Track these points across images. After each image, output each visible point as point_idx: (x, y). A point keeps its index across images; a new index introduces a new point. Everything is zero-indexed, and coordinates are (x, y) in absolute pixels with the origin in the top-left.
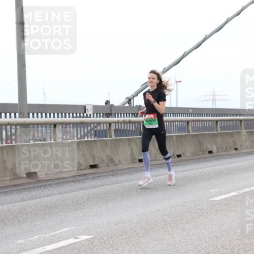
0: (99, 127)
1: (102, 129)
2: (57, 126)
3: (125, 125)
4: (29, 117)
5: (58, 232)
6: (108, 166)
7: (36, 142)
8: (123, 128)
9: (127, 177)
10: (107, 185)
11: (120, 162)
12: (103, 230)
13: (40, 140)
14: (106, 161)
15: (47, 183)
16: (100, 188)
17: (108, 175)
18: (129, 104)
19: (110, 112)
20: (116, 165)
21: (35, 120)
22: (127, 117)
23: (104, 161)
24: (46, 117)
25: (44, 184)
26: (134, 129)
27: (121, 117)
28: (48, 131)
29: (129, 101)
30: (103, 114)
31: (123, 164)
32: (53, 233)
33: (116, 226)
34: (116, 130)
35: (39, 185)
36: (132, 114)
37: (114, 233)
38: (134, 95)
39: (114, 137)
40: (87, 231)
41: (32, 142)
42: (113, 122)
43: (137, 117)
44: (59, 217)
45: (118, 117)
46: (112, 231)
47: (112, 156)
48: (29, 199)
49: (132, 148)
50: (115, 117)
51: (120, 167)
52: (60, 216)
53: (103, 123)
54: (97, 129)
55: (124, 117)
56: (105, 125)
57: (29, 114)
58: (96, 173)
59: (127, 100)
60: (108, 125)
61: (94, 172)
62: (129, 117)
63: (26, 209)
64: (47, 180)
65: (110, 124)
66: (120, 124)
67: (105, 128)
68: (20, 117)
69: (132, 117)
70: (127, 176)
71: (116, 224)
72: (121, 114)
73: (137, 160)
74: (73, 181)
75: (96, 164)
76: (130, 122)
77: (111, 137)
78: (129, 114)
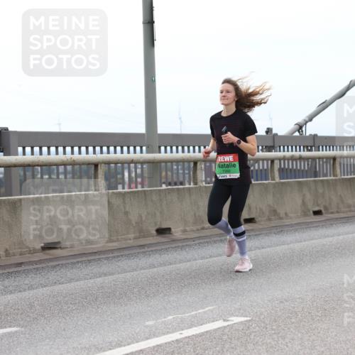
0: (257, 165)
1: (261, 168)
2: (198, 164)
3: (294, 163)
4: (160, 152)
5: (200, 311)
6: (269, 219)
7: (169, 187)
8: (291, 167)
9: (298, 236)
10: (269, 247)
11: (286, 214)
12: (263, 310)
13: (176, 184)
14: (267, 213)
15: (184, 244)
16: (258, 251)
17: (271, 233)
18: (299, 132)
19: (272, 145)
20: (281, 218)
21: (169, 156)
22: (296, 151)
23: (263, 213)
24: (183, 151)
25: (180, 245)
26: (306, 168)
27: (288, 151)
28: (186, 172)
29: (300, 127)
30: (262, 147)
31: (291, 218)
32: (193, 313)
33: (282, 304)
34: (281, 170)
35: (173, 246)
36: (304, 147)
37: (280, 314)
38: (307, 119)
39: (277, 180)
40: (242, 311)
41: (164, 187)
42: (277, 159)
43: (311, 150)
44: (201, 290)
45: (284, 151)
46: (276, 312)
47: (275, 207)
48: (161, 265)
49: (304, 195)
50: (280, 151)
51: (287, 222)
52: (203, 289)
53: (263, 160)
54: (254, 168)
55: (292, 151)
56: (265, 162)
57: (160, 147)
58: (252, 230)
59: (297, 127)
60: (270, 162)
61: (251, 228)
62: (300, 150)
63: (156, 279)
64: (184, 239)
65: (272, 161)
66: (286, 162)
67: (265, 167)
68: (148, 152)
69: (304, 151)
70: (297, 234)
71: (281, 302)
72: (288, 147)
73: (312, 212)
74: (221, 240)
75: (252, 217)
76: (301, 158)
77: (273, 179)
78: (300, 147)
